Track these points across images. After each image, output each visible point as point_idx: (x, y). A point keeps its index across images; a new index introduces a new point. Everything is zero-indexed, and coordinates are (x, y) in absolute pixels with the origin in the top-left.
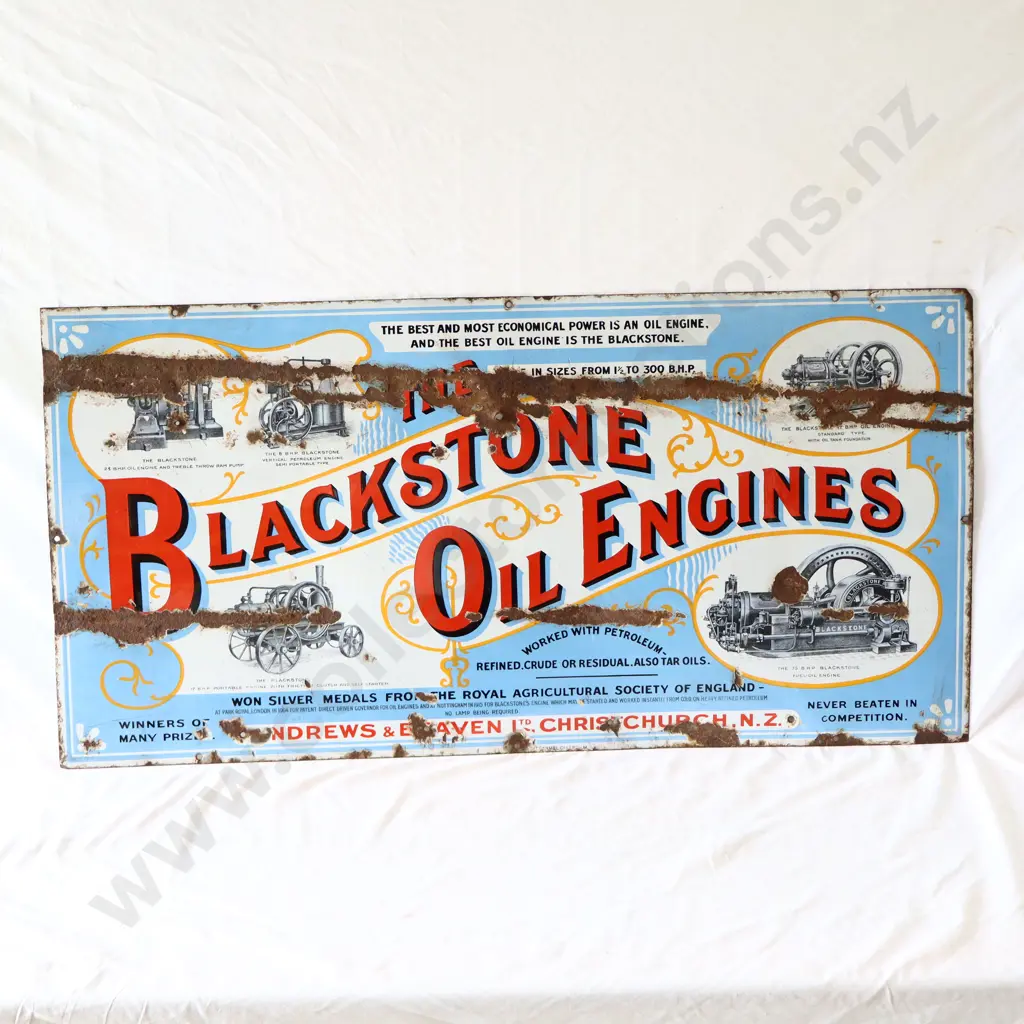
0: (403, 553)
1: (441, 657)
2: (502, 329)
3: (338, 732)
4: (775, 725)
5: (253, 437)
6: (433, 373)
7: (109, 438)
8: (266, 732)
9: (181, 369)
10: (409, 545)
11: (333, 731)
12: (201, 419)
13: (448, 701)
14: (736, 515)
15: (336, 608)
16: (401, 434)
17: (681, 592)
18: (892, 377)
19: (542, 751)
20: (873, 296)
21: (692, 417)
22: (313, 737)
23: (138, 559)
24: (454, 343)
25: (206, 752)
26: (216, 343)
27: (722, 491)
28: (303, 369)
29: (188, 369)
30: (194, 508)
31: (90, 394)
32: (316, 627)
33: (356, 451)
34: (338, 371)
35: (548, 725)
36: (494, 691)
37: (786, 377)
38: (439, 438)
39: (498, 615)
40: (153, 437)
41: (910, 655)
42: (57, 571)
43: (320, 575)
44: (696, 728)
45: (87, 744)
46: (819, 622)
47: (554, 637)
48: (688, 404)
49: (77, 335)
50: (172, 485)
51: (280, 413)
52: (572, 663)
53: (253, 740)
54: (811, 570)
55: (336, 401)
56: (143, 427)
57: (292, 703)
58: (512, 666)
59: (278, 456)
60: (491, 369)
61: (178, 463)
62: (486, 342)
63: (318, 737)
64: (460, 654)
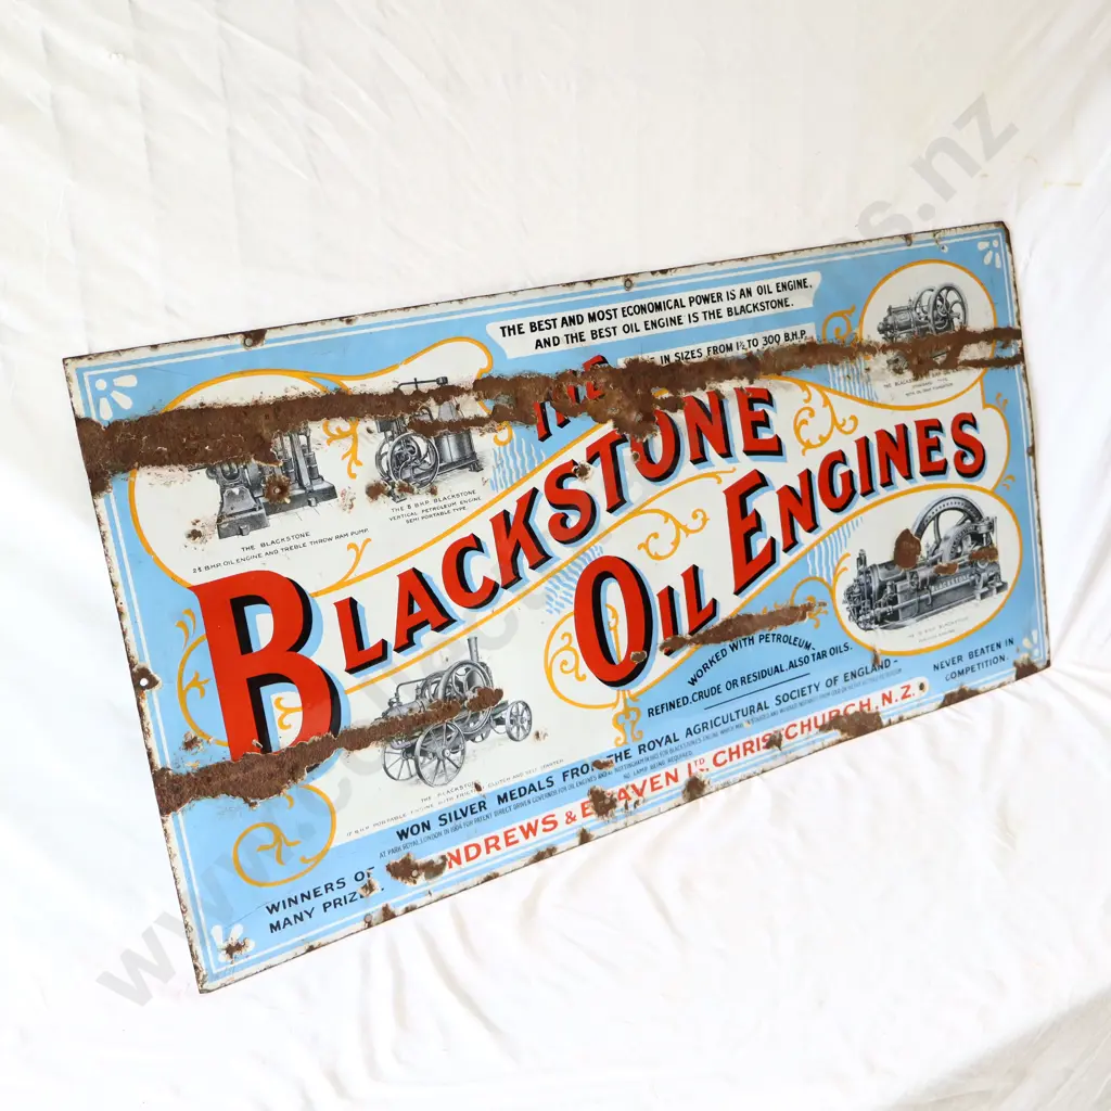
0: (559, 600)
1: (610, 714)
2: (626, 313)
3: (518, 835)
4: (909, 696)
5: (374, 492)
6: (562, 377)
7: (192, 528)
8: (440, 861)
9: (267, 417)
10: (565, 589)
11: (513, 836)
12: (306, 480)
13: (625, 762)
14: (858, 486)
15: (496, 685)
16: (540, 457)
17: (821, 580)
18: (962, 318)
19: (717, 790)
20: (937, 236)
21: (811, 388)
22: (493, 850)
23: (255, 685)
24: (580, 337)
25: (375, 910)
26: (307, 376)
27: (845, 462)
28: (417, 393)
29: (276, 416)
30: (316, 599)
31: (154, 470)
32: (477, 715)
33: (494, 487)
34: (457, 391)
35: (720, 759)
36: (668, 737)
37: (881, 331)
38: (579, 454)
39: (662, 648)
40: (249, 514)
41: (1004, 594)
42: (151, 727)
43: (474, 648)
44: (845, 720)
45: (230, 950)
46: (934, 580)
47: (715, 659)
48: (805, 373)
49: (123, 390)
50: (285, 575)
51: (400, 454)
52: (734, 683)
53: (427, 877)
54: (921, 530)
55: (462, 428)
56: (234, 504)
57: (465, 815)
58: (681, 703)
59: (406, 511)
60: (621, 363)
61: (286, 544)
62: (612, 331)
63: (498, 848)
64: (631, 704)
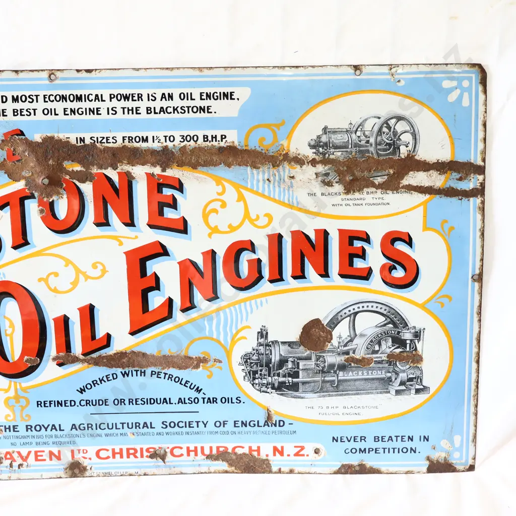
1: (3, 396)
2: (47, 100)
4: (303, 455)
13: (12, 433)
14: (266, 272)
17: (219, 342)
18: (410, 147)
19: (98, 476)
20: (393, 70)
21: (226, 184)
24: (3, 113)
27: (253, 250)
35: (103, 454)
36: (53, 425)
37: (312, 147)
39: (54, 359)
41: (422, 397)
44: (234, 457)
46: (342, 367)
47: (105, 379)
48: (221, 171)
52: (122, 401)
54: (335, 322)
58: (68, 404)
60: (37, 138)
62: (32, 112)
64: (20, 393)
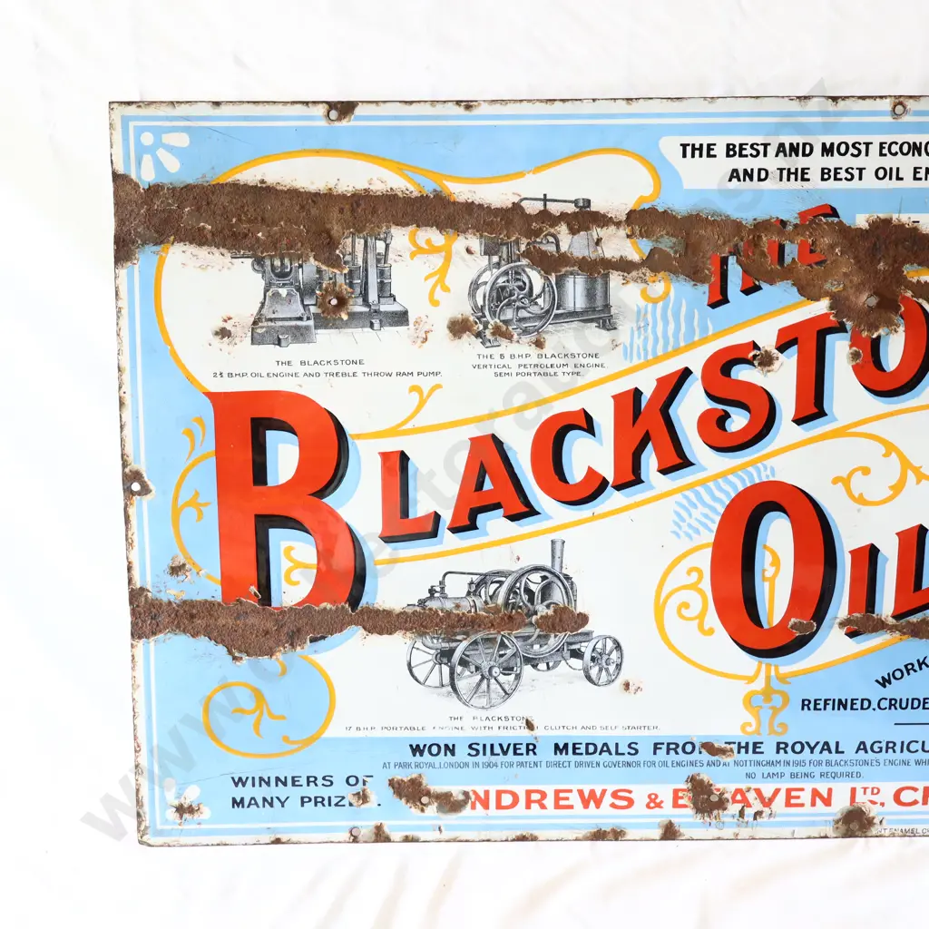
0: (695, 524)
1: (743, 689)
3: (574, 799)
5: (458, 328)
6: (762, 226)
7: (222, 325)
8: (461, 797)
9: (341, 211)
10: (706, 511)
11: (567, 799)
12: (373, 296)
13: (750, 756)
15: (580, 608)
16: (704, 328)
19: (893, 835)
22: (535, 806)
23: (266, 522)
24: (803, 175)
25: (366, 827)
26: (400, 168)
28: (545, 215)
29: (353, 211)
30: (357, 442)
31: (191, 249)
32: (546, 637)
33: (628, 354)
34: (602, 220)
36: (826, 743)
38: (766, 336)
39: (842, 625)
40: (293, 323)
42: (135, 538)
43: (558, 554)
45: (181, 810)
49: (170, 149)
50: (323, 406)
51: (503, 288)
53: (440, 809)
55: (597, 269)
56: (278, 307)
57: (505, 753)
58: (858, 705)
59: (497, 361)
60: (861, 221)
61: (334, 369)
62: (856, 173)
63: (543, 807)
64: (775, 684)
